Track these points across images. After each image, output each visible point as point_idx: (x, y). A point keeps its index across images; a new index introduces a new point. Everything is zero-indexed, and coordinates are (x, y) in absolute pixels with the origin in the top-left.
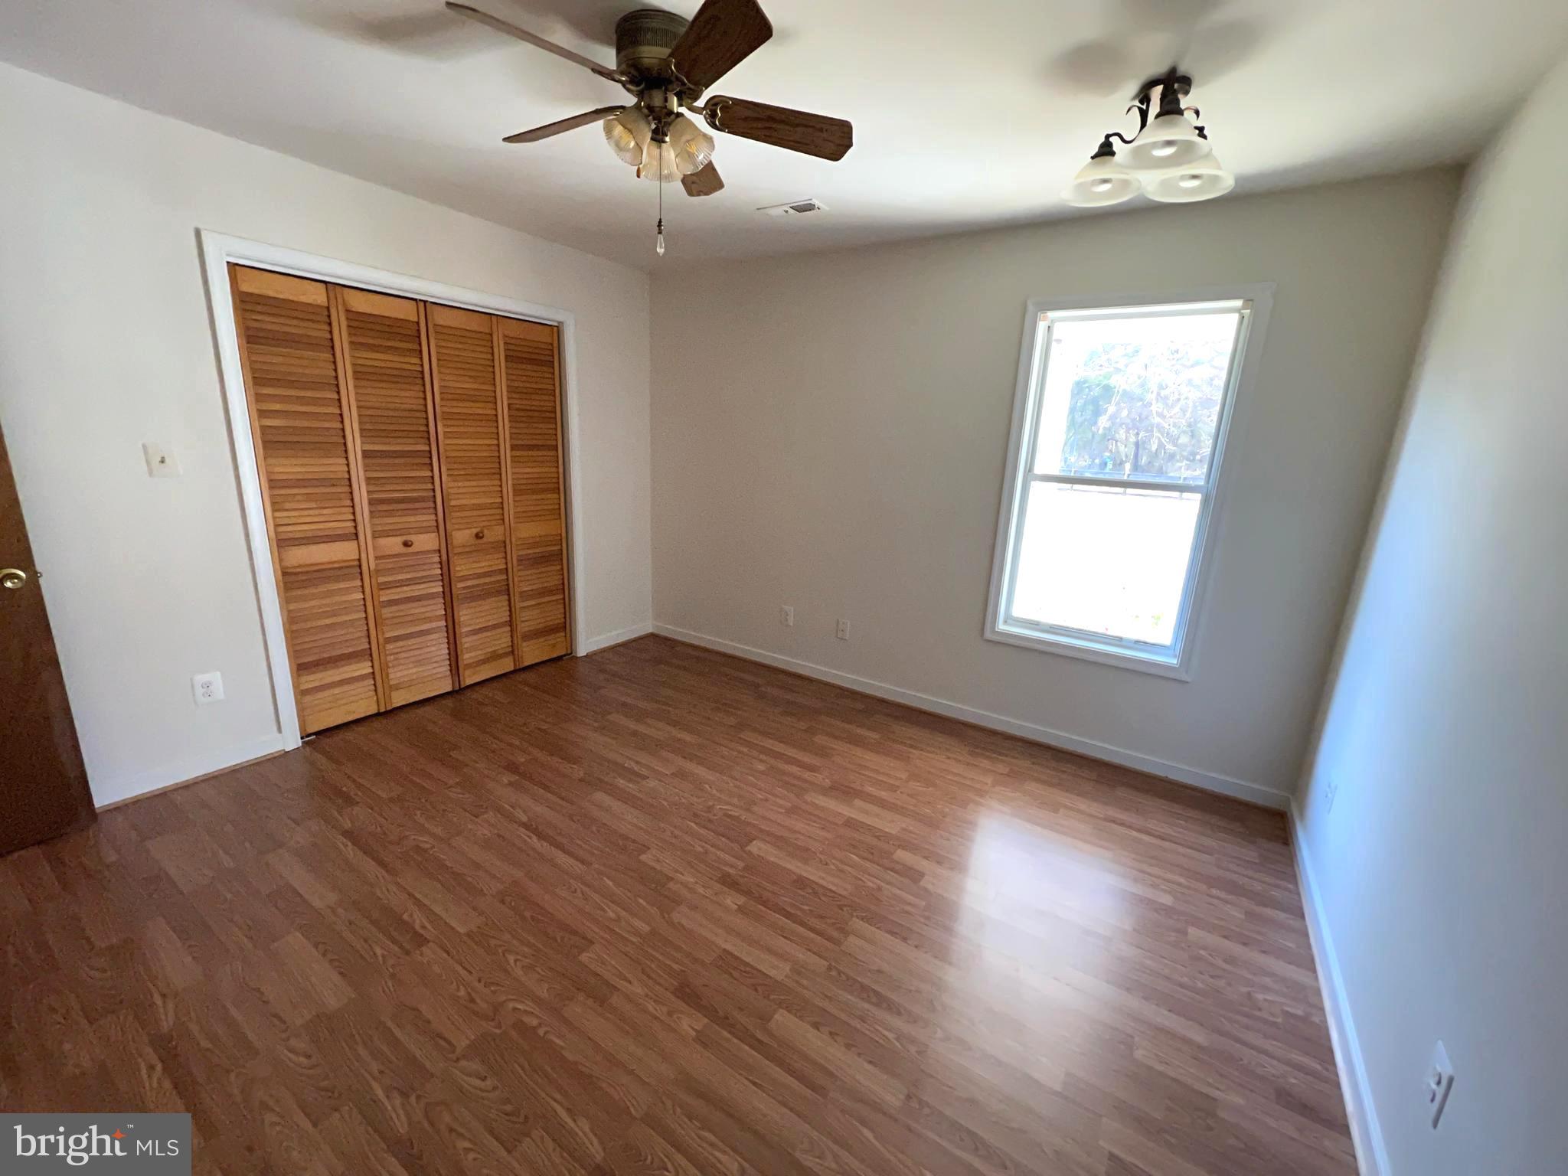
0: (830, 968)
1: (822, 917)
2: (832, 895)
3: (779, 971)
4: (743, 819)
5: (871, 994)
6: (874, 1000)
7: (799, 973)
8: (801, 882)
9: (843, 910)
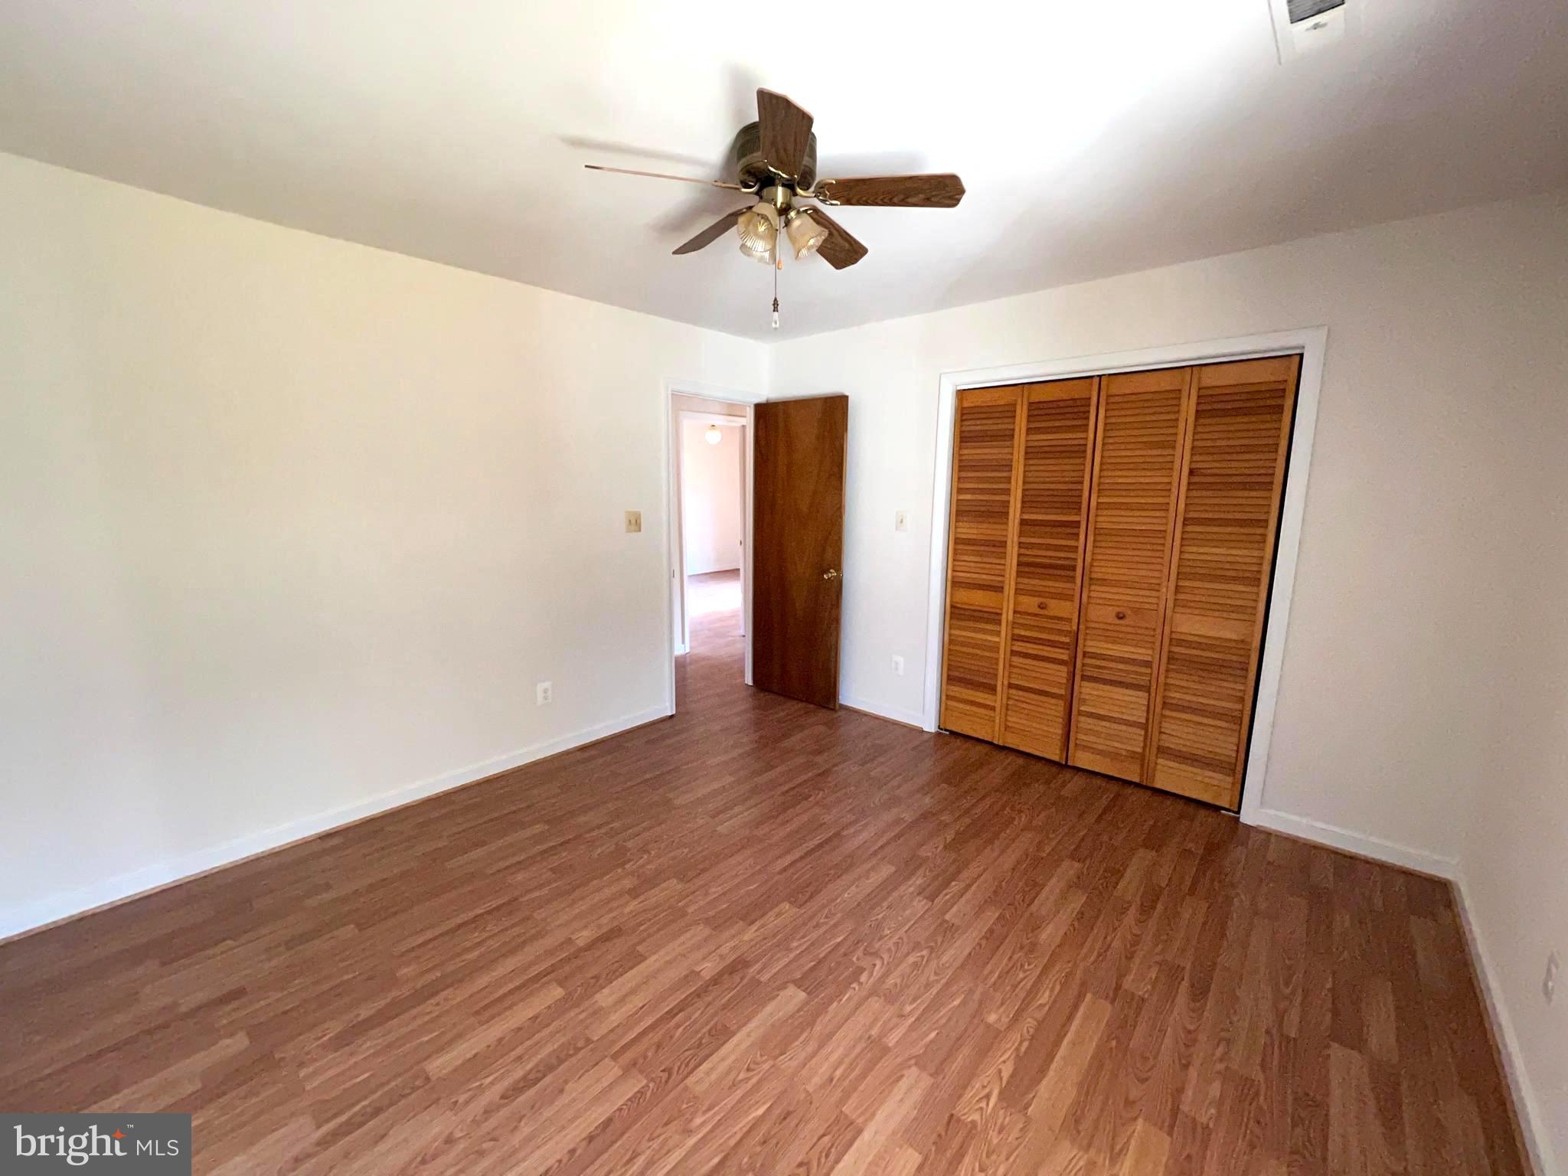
0: (588, 1041)
1: (659, 1046)
2: (691, 1066)
3: (604, 997)
4: (853, 985)
5: (539, 1075)
6: (532, 1076)
7: (595, 1013)
8: (722, 1034)
9: (663, 1071)
